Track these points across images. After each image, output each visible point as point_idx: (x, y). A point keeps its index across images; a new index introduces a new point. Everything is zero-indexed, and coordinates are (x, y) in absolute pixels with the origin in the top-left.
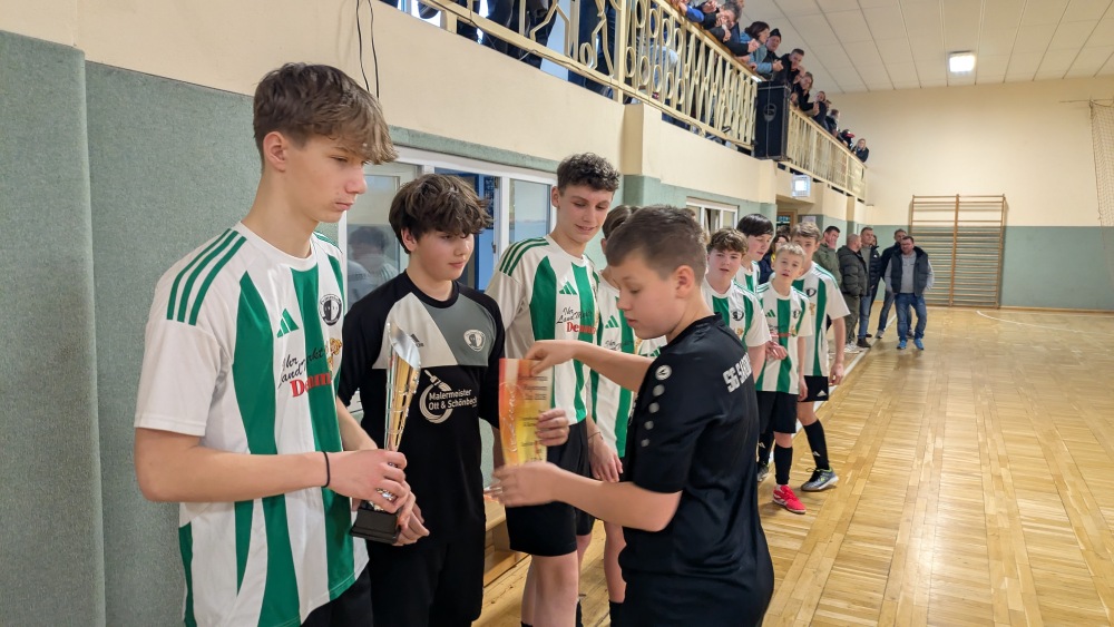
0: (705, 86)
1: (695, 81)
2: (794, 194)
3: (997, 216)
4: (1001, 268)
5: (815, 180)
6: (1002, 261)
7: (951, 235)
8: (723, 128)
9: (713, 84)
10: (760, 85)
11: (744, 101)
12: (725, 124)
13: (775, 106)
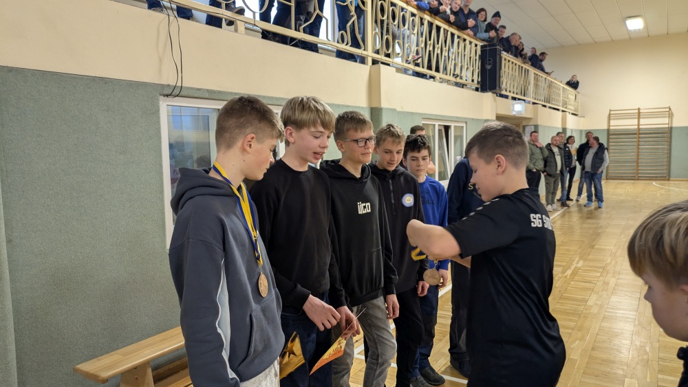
0: (438, 51)
1: (430, 48)
2: (514, 113)
3: (666, 120)
4: (670, 154)
5: (534, 103)
6: (670, 149)
7: (635, 134)
8: (454, 75)
9: (444, 49)
10: (482, 47)
11: (471, 58)
12: (456, 73)
13: (492, 60)
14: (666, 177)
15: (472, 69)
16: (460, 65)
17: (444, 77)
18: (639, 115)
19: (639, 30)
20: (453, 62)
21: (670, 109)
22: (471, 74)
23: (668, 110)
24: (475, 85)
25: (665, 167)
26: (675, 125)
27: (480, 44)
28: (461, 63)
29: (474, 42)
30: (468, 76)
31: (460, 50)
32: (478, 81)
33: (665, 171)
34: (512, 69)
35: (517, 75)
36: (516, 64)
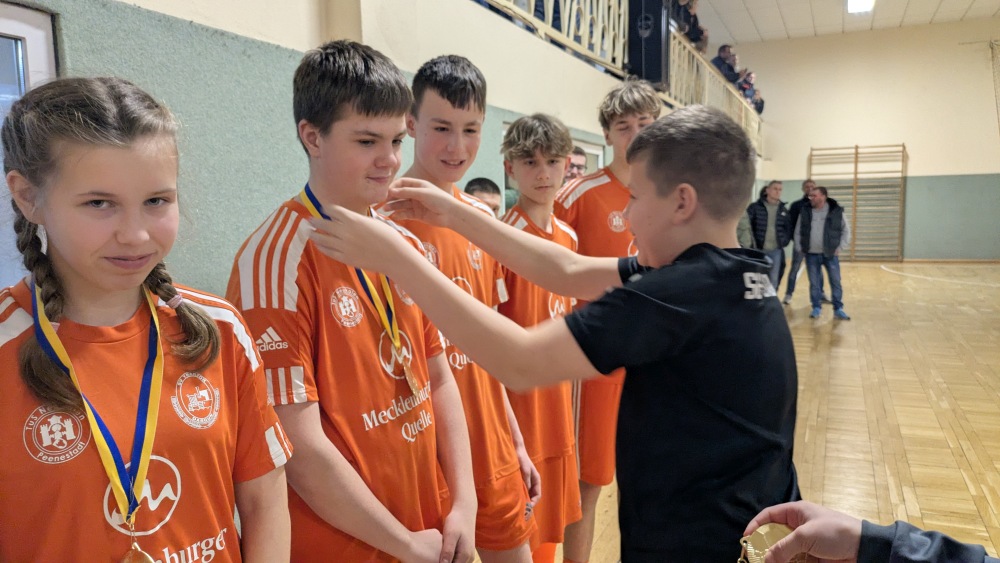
3: (898, 166)
4: (903, 220)
6: (903, 213)
7: (851, 187)
8: (576, 35)
11: (609, 8)
12: (581, 33)
13: (652, 19)
14: (897, 257)
15: (612, 34)
16: (589, 17)
17: (555, 34)
18: (857, 158)
19: (866, 13)
20: (575, 8)
21: (904, 147)
22: (613, 47)
24: (618, 68)
25: (897, 241)
26: (912, 172)
28: (591, 12)
30: (606, 47)
32: (624, 64)
33: (897, 248)
34: (679, 56)
35: (686, 68)
36: (685, 48)
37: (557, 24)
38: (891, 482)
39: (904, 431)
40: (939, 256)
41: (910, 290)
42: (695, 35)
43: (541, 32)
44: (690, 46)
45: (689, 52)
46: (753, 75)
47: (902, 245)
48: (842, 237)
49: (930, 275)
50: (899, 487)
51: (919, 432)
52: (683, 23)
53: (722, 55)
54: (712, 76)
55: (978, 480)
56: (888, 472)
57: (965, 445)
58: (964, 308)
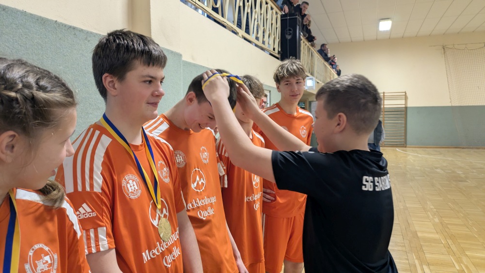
3: (403, 102)
4: (406, 127)
5: (318, 83)
6: (406, 124)
10: (282, 16)
11: (272, 24)
12: (259, 36)
13: (292, 30)
14: (404, 145)
15: (273, 36)
16: (262, 28)
17: (246, 35)
19: (387, 31)
20: (256, 23)
21: (406, 93)
22: (273, 42)
23: (404, 94)
24: (276, 53)
25: (403, 137)
26: (409, 105)
27: (280, 13)
28: (264, 26)
29: (275, 9)
30: (270, 43)
31: (262, 12)
32: (278, 51)
33: (403, 140)
34: (304, 48)
35: (307, 54)
36: (306, 44)
37: (247, 30)
38: (417, 262)
39: (419, 234)
40: (423, 145)
41: (412, 161)
42: (311, 39)
43: (240, 35)
44: (308, 44)
45: (308, 47)
46: (336, 58)
47: (406, 139)
48: (382, 136)
49: (421, 154)
50: (421, 265)
51: (426, 235)
52: (305, 33)
53: (323, 48)
54: (318, 59)
55: (459, 261)
56: (415, 257)
57: (450, 242)
58: (438, 170)
